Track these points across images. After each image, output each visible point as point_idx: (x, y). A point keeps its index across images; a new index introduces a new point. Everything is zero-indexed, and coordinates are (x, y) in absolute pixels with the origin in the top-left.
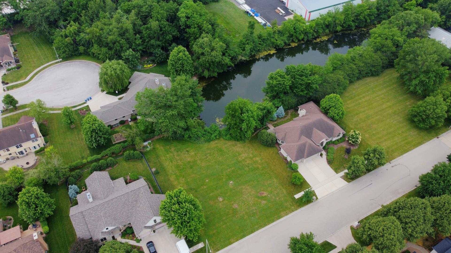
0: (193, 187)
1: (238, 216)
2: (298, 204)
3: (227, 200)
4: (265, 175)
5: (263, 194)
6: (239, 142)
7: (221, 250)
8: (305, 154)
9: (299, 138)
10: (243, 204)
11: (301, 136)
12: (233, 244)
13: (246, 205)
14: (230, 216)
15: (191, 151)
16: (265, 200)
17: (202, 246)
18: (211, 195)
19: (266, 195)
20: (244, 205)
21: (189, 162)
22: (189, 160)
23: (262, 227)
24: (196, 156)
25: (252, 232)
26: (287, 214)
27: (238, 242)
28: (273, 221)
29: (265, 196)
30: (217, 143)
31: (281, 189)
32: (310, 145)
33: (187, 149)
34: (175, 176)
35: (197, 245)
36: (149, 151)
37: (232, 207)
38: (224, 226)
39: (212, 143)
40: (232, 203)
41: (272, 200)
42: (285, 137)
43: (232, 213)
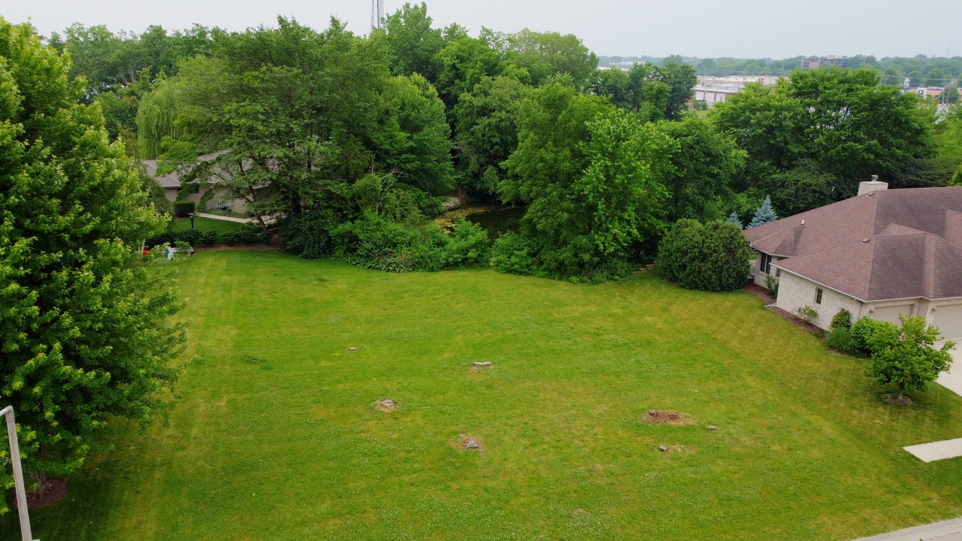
0: (259, 357)
1: (468, 485)
3: (424, 416)
4: (687, 365)
5: (673, 418)
6: (566, 282)
8: (931, 279)
10: (525, 442)
13: (544, 446)
15: (340, 281)
16: (685, 443)
18: (342, 386)
19: (691, 422)
20: (534, 445)
22: (310, 296)
24: (351, 292)
29: (687, 429)
31: (795, 415)
33: (325, 277)
34: (202, 318)
37: (442, 444)
38: (333, 524)
41: (737, 449)
42: (796, 241)
43: (429, 466)
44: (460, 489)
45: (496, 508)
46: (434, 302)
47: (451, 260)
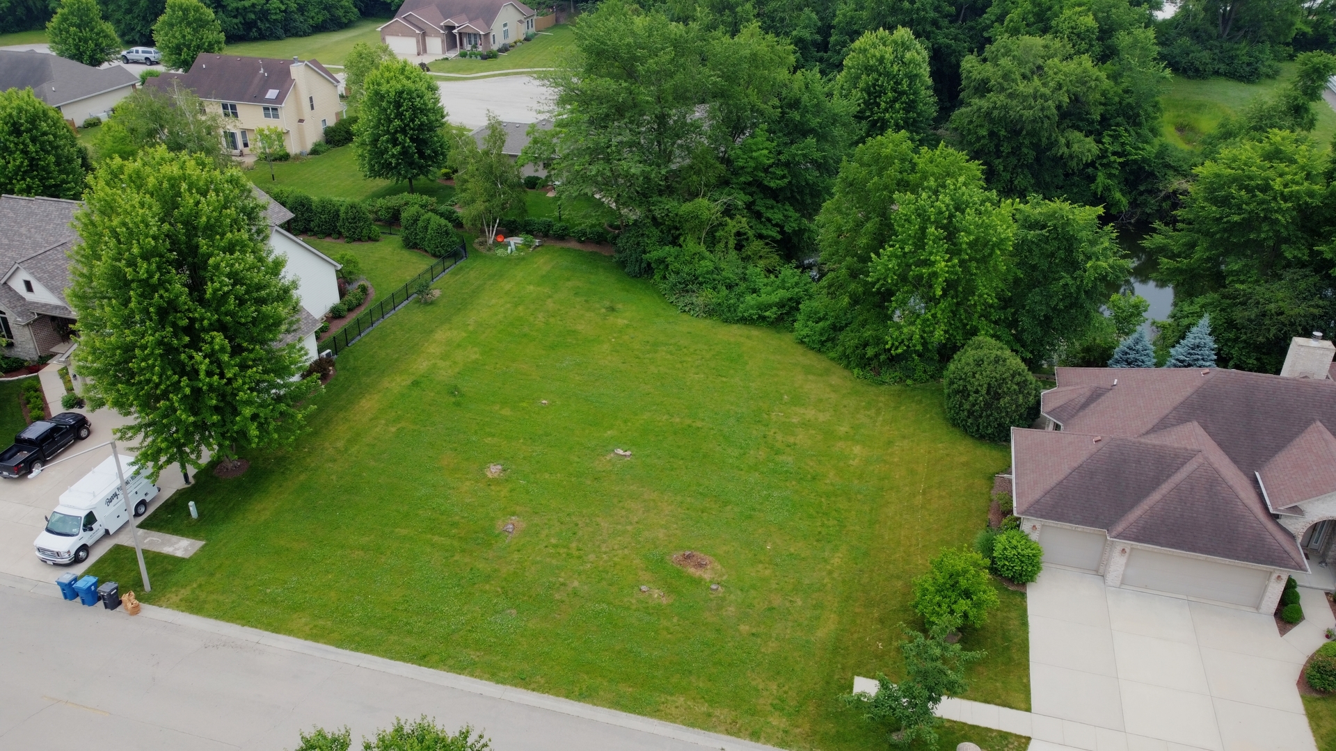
2: (830, 727)
3: (511, 490)
4: (810, 516)
5: (700, 565)
6: (846, 373)
7: (210, 616)
8: (1136, 514)
9: (1163, 425)
10: (553, 541)
11: (1182, 420)
12: (281, 637)
13: (562, 551)
14: (436, 538)
15: (628, 314)
16: (671, 590)
17: (179, 554)
18: (489, 440)
19: (707, 576)
20: (556, 546)
21: (573, 333)
22: (579, 328)
23: (493, 674)
24: (621, 332)
25: (422, 659)
26: (704, 723)
27: (309, 643)
28: (587, 695)
29: (695, 580)
30: (748, 337)
31: (819, 606)
32: (1213, 481)
33: (620, 306)
34: (464, 334)
35: (175, 538)
36: (500, 257)
37: (492, 519)
39: (737, 331)
40: (518, 509)
41: (707, 615)
42: (1084, 406)
43: (462, 535)
44: (457, 561)
45: (459, 585)
46: (679, 366)
47: (746, 314)
